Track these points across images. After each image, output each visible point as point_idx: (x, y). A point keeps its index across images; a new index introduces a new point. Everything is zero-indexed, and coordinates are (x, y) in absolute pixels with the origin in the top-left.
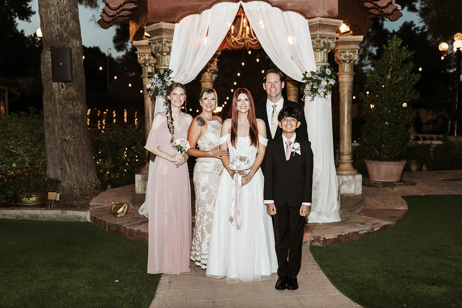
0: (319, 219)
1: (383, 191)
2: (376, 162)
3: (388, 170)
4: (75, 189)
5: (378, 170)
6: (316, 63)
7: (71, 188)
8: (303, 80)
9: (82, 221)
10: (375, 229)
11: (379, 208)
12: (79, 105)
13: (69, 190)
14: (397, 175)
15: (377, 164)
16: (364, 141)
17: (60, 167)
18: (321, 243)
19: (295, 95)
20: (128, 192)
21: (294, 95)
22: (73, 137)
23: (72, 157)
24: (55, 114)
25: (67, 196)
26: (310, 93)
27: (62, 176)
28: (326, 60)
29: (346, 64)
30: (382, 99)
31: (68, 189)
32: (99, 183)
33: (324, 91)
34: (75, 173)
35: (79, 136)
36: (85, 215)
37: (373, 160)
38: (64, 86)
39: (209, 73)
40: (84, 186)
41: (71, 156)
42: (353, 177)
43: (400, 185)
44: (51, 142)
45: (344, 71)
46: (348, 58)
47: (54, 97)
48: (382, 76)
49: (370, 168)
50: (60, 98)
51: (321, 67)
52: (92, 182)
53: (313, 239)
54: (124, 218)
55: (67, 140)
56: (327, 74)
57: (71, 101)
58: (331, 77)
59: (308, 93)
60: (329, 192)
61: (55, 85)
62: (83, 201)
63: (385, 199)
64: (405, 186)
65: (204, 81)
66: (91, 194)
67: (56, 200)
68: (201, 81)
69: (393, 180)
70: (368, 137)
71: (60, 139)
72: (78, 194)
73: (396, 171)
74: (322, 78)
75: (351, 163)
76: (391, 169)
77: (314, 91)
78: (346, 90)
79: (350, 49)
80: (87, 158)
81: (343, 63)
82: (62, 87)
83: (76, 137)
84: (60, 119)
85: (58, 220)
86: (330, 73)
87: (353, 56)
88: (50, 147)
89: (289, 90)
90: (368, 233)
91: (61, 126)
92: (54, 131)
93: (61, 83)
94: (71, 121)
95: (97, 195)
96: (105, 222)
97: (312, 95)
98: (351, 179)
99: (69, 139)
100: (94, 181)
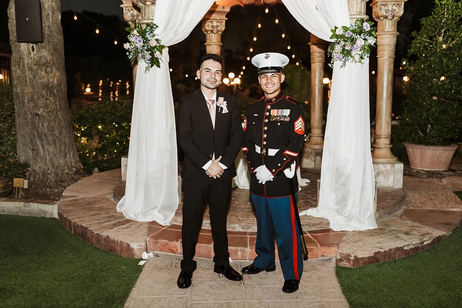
0: (349, 225)
1: (428, 183)
2: (420, 147)
3: (435, 156)
4: (50, 174)
5: (422, 156)
6: (350, 15)
7: (44, 173)
8: (331, 38)
9: (48, 217)
10: (425, 243)
11: (425, 209)
12: (54, 72)
13: (42, 175)
14: (445, 163)
15: (421, 149)
16: (406, 121)
17: (31, 147)
18: (352, 263)
19: (321, 62)
20: (114, 177)
21: (319, 62)
22: (46, 111)
23: (45, 135)
24: (24, 83)
25: (38, 183)
26: (341, 56)
27: (34, 158)
28: (363, 12)
29: (388, 21)
30: (431, 67)
31: (40, 174)
32: (81, 166)
33: (360, 53)
34: (49, 155)
35: (55, 110)
36: (51, 210)
37: (416, 144)
38: (35, 48)
39: (216, 35)
40: (60, 170)
41: (45, 133)
42: (392, 166)
43: (449, 175)
44: (20, 117)
45: (384, 30)
46: (390, 13)
47: (22, 62)
48: (431, 38)
49: (411, 153)
50: (30, 63)
51: (357, 20)
52: (72, 165)
53: (340, 258)
54: (96, 216)
55: (39, 115)
56: (365, 30)
57: (43, 66)
58: (370, 34)
59: (337, 56)
60: (363, 188)
61: (24, 46)
62: (58, 188)
63: (432, 195)
64: (456, 177)
65: (210, 44)
66: (69, 180)
67: (24, 188)
68: (205, 44)
69: (441, 168)
70: (411, 115)
71: (31, 113)
72: (53, 181)
73: (445, 158)
74: (358, 36)
75: (389, 148)
76: (439, 155)
77: (346, 53)
78: (386, 55)
79: (393, 2)
80: (65, 137)
81: (384, 19)
82: (33, 49)
83: (50, 111)
84: (31, 88)
85: (20, 215)
86: (369, 29)
87: (398, 11)
88: (20, 123)
89: (314, 55)
90: (415, 248)
91: (32, 97)
92: (23, 103)
93: (32, 45)
94: (44, 92)
95: (76, 181)
96: (70, 221)
97: (343, 59)
98: (389, 168)
99: (41, 114)
100: (73, 164)
